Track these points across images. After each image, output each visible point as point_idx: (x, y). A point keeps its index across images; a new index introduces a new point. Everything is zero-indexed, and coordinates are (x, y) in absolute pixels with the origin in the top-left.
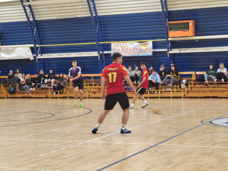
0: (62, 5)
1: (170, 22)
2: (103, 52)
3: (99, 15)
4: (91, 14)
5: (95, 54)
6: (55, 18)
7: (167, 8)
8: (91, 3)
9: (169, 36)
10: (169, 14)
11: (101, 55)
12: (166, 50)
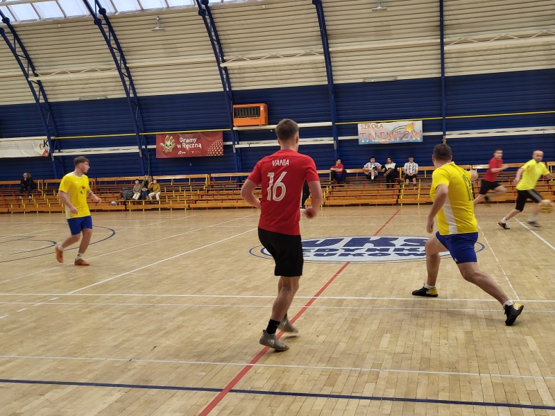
0: (85, 82)
1: (234, 106)
2: (146, 147)
3: (139, 95)
4: (128, 94)
5: (134, 149)
6: (77, 99)
7: (230, 87)
8: (126, 79)
9: (234, 124)
10: (233, 95)
11: (142, 150)
12: (231, 143)
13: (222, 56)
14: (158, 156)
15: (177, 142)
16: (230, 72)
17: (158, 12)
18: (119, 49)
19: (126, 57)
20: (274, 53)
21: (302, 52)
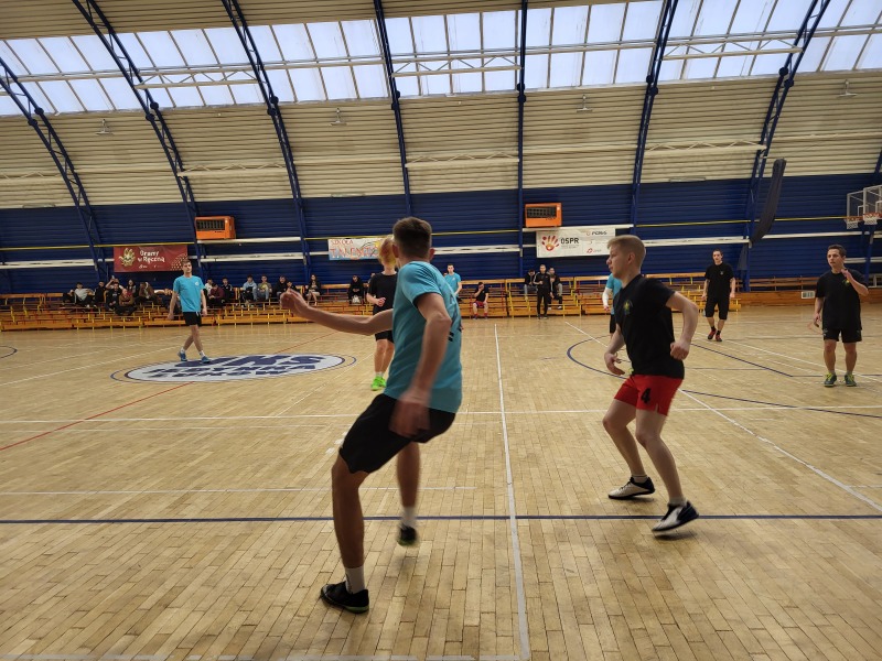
0: (29, 188)
1: (197, 218)
2: (103, 260)
3: (91, 204)
4: (77, 202)
5: (89, 262)
6: (21, 206)
7: (192, 198)
8: (74, 186)
9: (198, 237)
11: (98, 264)
12: (195, 257)
13: (181, 165)
14: (116, 270)
15: (138, 255)
16: (191, 182)
17: (104, 114)
18: (64, 153)
19: (73, 163)
20: (236, 163)
21: (266, 164)
